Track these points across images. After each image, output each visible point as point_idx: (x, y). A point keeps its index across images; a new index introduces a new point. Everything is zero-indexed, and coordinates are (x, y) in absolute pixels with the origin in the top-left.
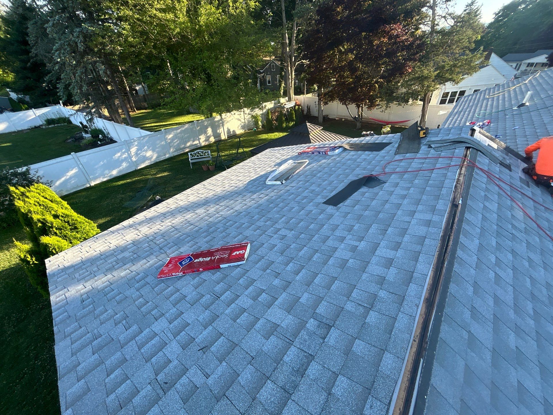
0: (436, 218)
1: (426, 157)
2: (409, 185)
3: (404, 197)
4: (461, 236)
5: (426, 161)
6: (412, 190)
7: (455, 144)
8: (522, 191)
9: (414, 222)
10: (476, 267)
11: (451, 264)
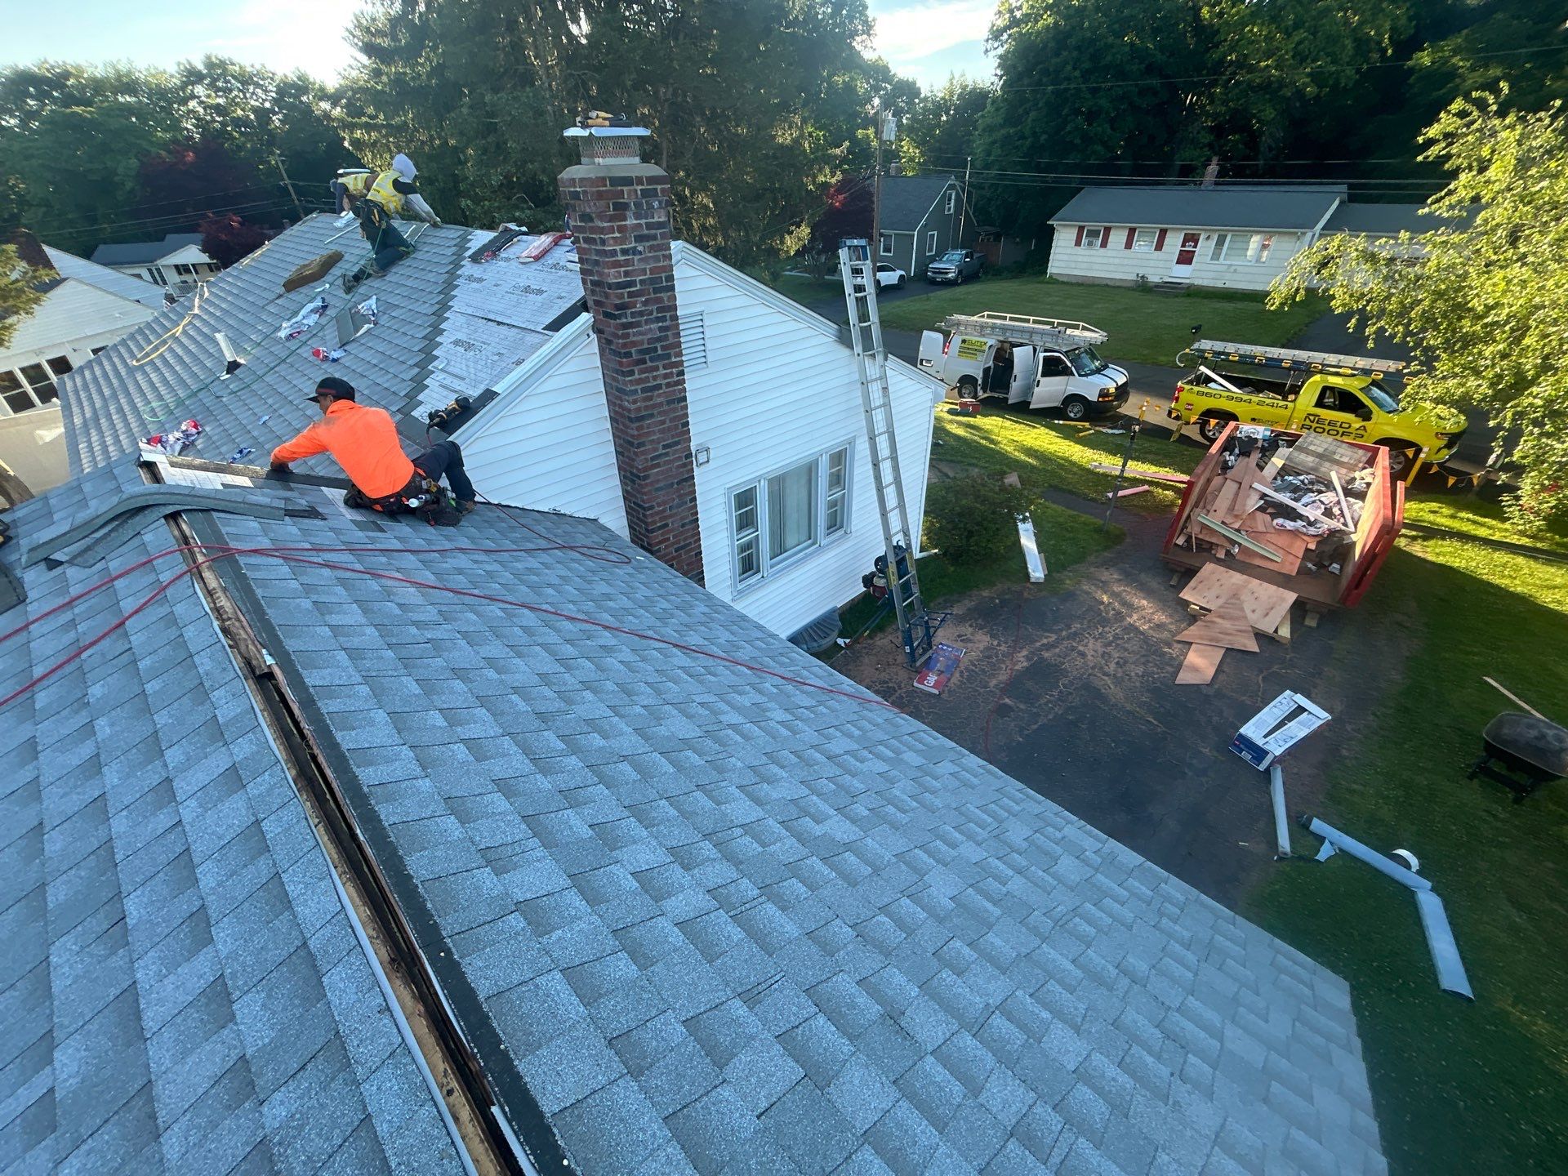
0: (242, 749)
1: (67, 600)
2: (82, 718)
3: (94, 766)
4: (339, 736)
5: (76, 610)
6: (103, 727)
7: (125, 521)
8: (379, 546)
9: (188, 813)
10: (424, 769)
11: (371, 819)
